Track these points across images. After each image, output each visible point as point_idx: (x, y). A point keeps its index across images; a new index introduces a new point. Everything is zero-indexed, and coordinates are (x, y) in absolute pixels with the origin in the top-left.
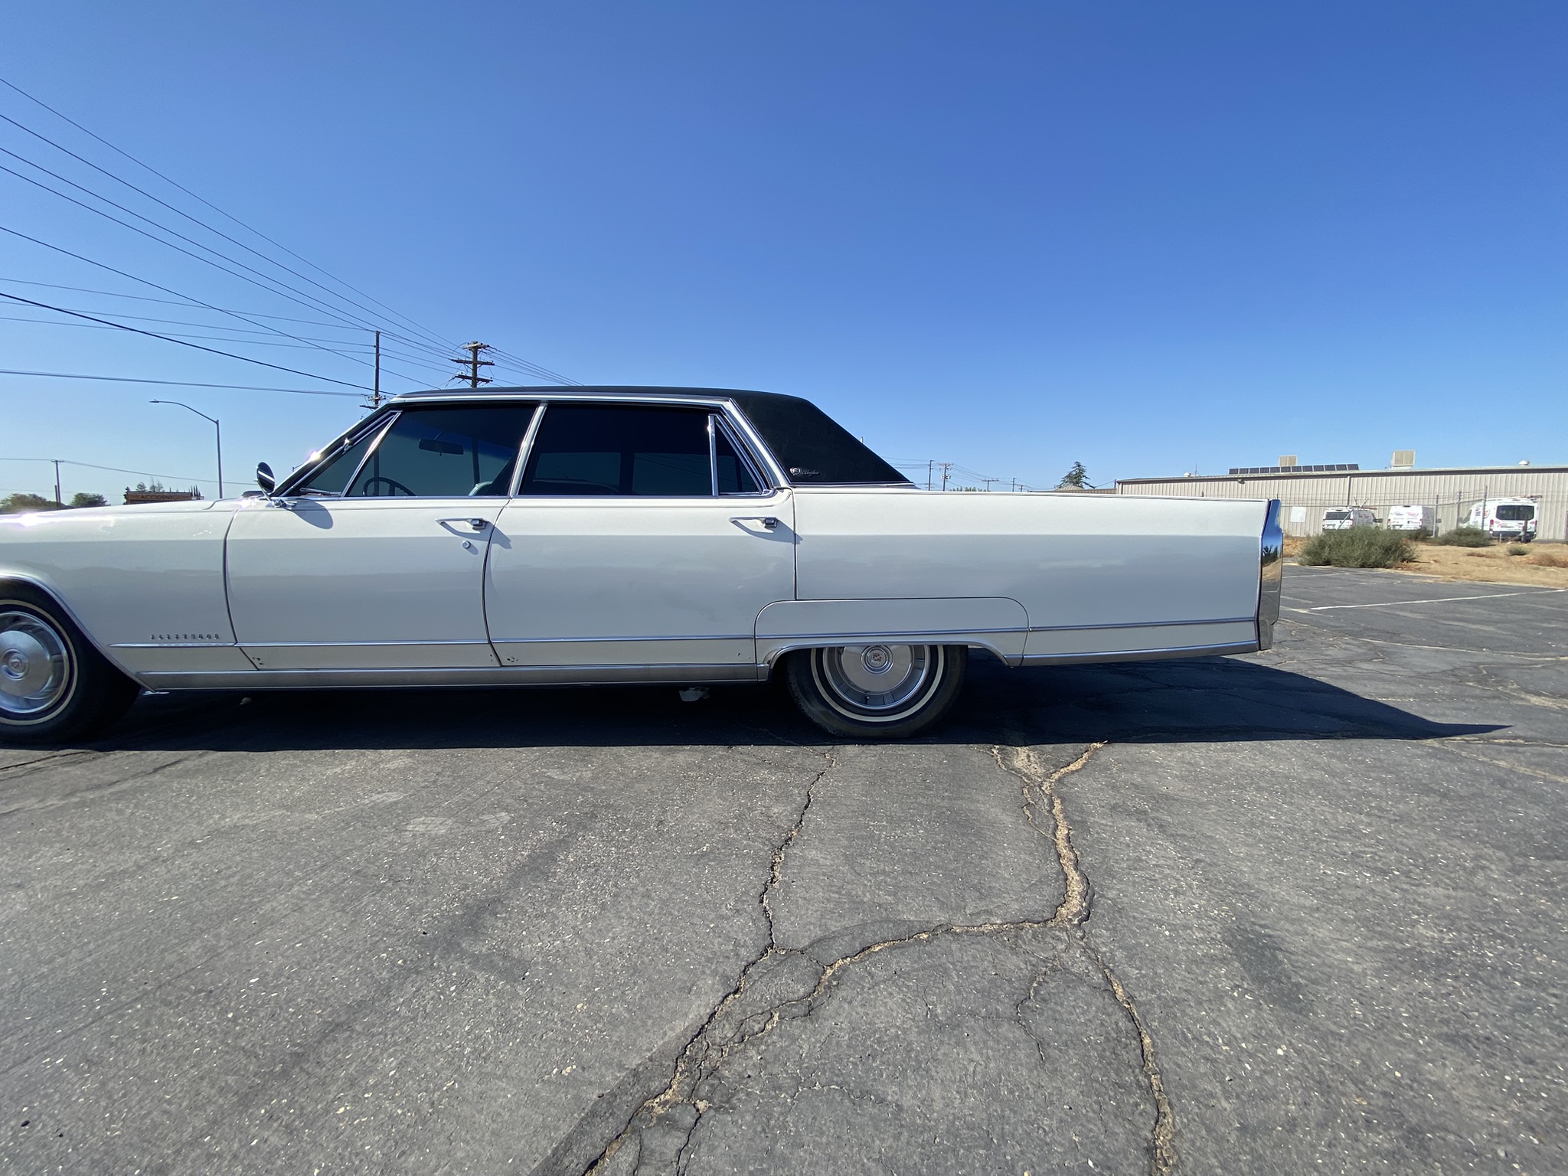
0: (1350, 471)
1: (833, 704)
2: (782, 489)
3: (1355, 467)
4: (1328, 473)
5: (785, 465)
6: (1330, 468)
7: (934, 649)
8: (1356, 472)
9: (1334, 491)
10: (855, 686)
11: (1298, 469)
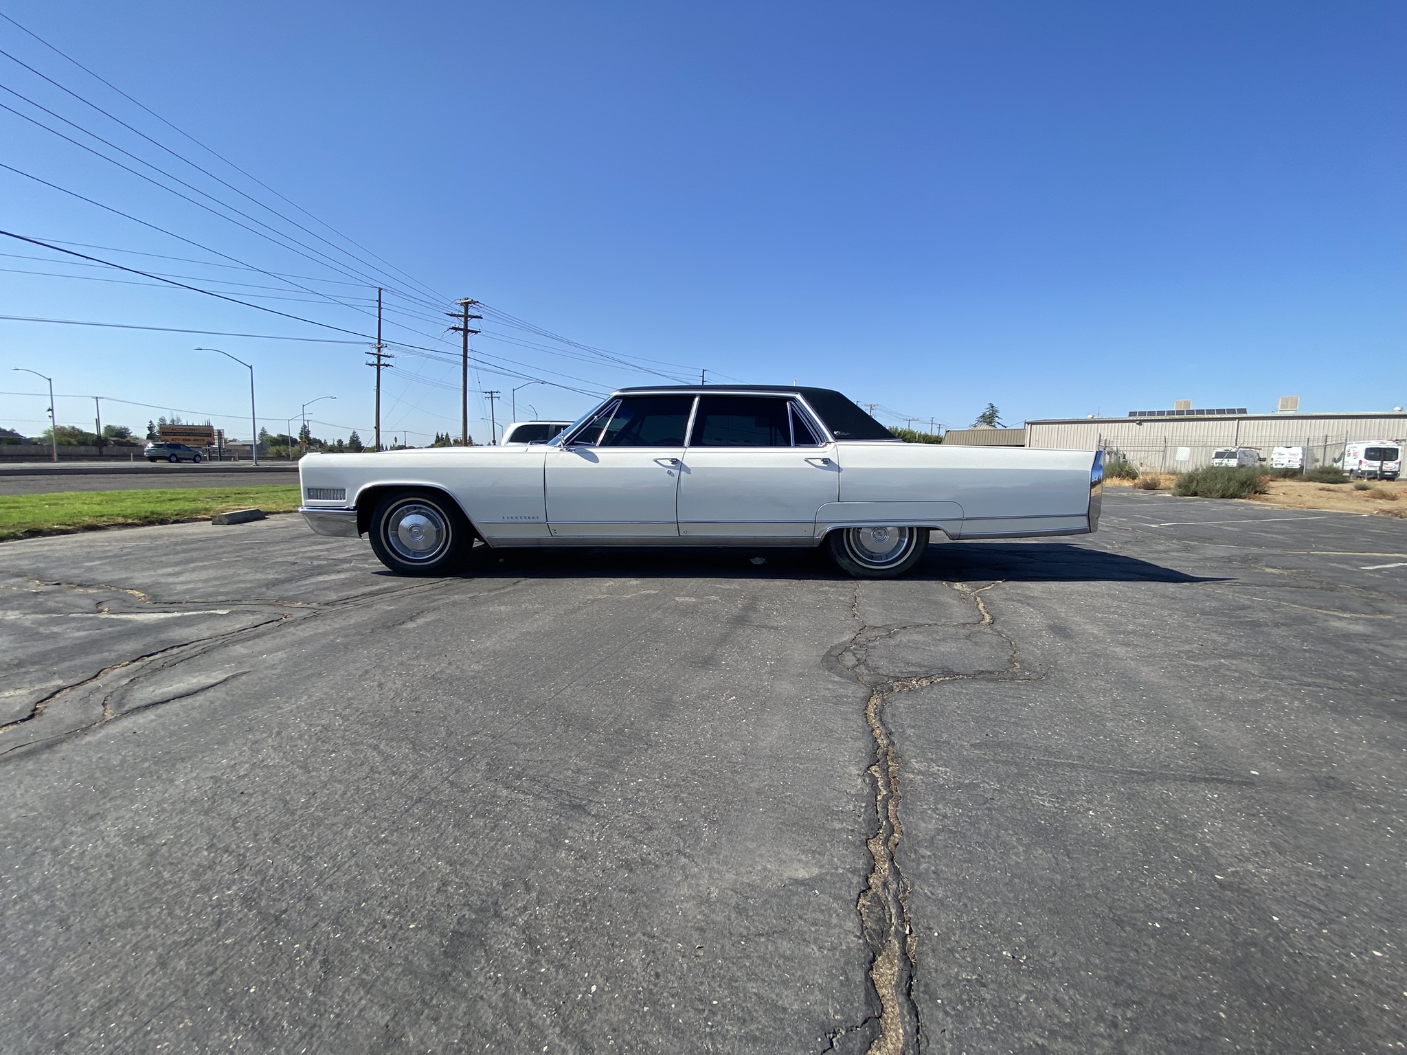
0: (1239, 415)
1: (855, 559)
2: (830, 443)
3: (1244, 411)
4: (1219, 416)
5: (831, 430)
6: (1221, 411)
7: (911, 529)
8: (1245, 415)
9: (1222, 434)
10: (867, 550)
11: (1191, 412)
